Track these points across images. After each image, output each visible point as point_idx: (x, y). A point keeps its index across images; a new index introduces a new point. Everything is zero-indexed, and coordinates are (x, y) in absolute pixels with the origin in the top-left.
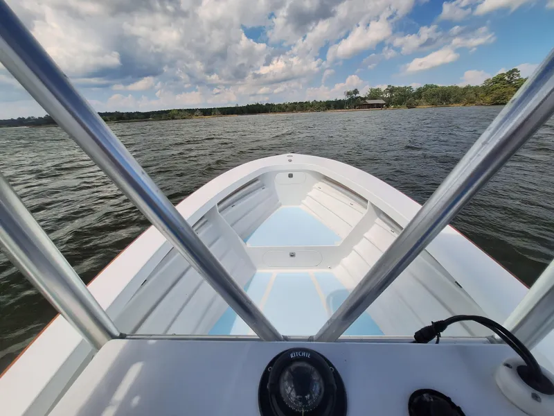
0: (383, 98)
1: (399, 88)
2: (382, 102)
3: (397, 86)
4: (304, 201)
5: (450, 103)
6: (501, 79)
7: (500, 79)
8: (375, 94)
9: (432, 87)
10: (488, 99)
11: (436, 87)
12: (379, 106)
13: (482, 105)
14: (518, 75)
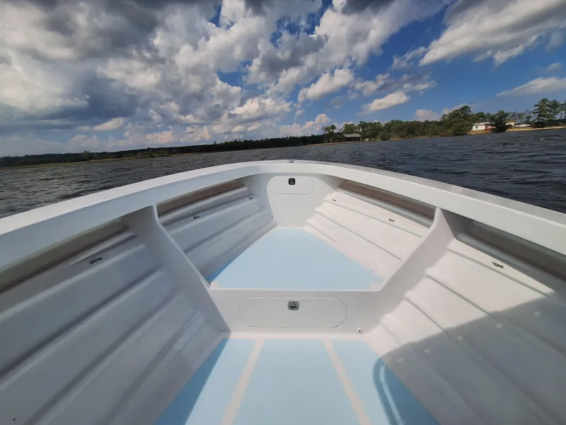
0: (359, 133)
1: (370, 124)
2: (358, 135)
3: (368, 122)
4: (310, 221)
5: (416, 135)
6: (457, 115)
7: (455, 115)
8: (349, 129)
9: (398, 122)
10: (450, 131)
11: (401, 122)
12: (355, 139)
13: (445, 136)
14: (470, 111)
